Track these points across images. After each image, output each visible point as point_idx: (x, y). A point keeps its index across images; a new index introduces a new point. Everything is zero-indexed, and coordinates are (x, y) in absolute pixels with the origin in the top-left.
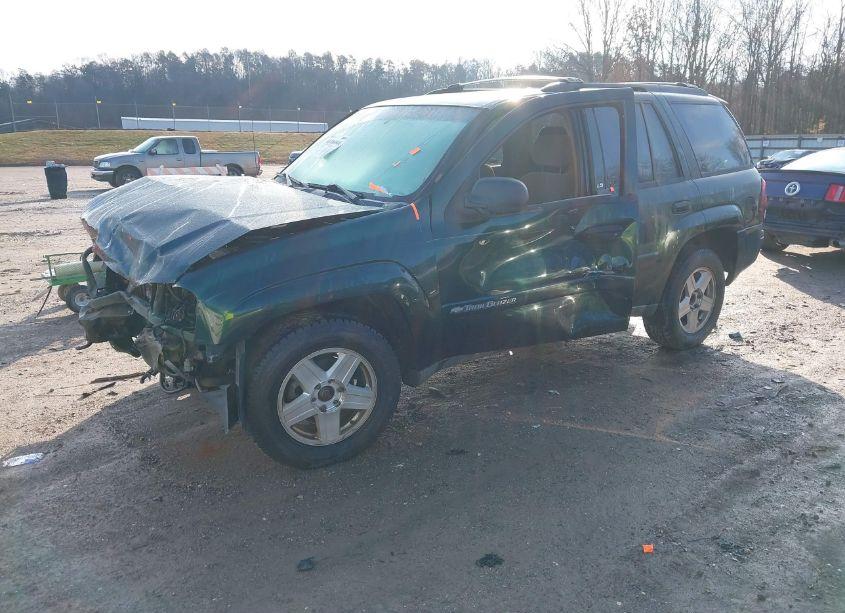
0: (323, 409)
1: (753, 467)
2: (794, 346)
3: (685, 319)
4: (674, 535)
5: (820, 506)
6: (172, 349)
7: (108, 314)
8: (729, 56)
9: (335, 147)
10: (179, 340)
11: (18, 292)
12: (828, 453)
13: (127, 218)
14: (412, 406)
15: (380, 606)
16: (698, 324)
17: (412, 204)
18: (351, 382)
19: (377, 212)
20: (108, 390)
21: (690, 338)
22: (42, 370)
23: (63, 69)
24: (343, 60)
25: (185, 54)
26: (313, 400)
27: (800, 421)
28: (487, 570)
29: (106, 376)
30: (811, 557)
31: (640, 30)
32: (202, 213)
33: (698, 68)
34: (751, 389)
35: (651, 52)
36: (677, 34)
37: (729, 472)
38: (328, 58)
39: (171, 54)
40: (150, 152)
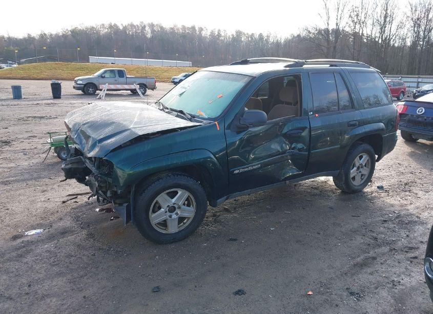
0: (170, 217)
1: (374, 255)
2: (409, 194)
3: (354, 178)
4: (329, 286)
5: (403, 276)
6: (102, 185)
7: (75, 166)
8: (402, 33)
9: (184, 90)
10: (106, 182)
11: (36, 148)
12: (413, 250)
13: (84, 124)
14: (214, 215)
15: (187, 310)
16: (361, 181)
17: (216, 123)
18: (184, 204)
19: (200, 125)
20: (74, 200)
21: (356, 188)
22: (45, 189)
23: (62, 30)
24: (201, 29)
25: (122, 24)
26: (166, 212)
27: (403, 233)
28: (238, 296)
29: (73, 193)
30: (392, 301)
31: (356, 17)
32: (119, 124)
33: (386, 39)
34: (382, 215)
35: (361, 30)
36: (375, 20)
37: (362, 257)
38: (193, 28)
39: (115, 25)
40: (102, 76)
